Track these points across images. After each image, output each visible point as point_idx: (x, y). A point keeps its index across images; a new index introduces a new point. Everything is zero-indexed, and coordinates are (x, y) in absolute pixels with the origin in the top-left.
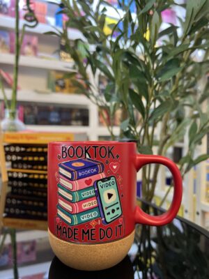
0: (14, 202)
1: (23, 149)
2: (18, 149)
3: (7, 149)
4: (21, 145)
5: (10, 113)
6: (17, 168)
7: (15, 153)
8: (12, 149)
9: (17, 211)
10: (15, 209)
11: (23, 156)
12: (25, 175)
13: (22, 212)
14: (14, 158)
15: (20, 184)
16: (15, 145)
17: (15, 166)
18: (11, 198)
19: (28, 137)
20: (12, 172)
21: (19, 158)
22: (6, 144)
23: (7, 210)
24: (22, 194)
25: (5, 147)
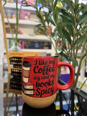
0: (14, 82)
1: (17, 59)
2: (15, 59)
3: (11, 59)
4: (17, 58)
5: (15, 44)
6: (16, 68)
7: (14, 61)
8: (13, 59)
9: (15, 86)
10: (14, 85)
11: (18, 63)
12: (19, 71)
13: (17, 87)
14: (14, 63)
15: (17, 75)
16: (14, 58)
17: (15, 66)
18: (13, 81)
19: (19, 54)
20: (13, 69)
21: (16, 63)
22: (10, 57)
23: (11, 85)
24: (18, 79)
25: (10, 58)
